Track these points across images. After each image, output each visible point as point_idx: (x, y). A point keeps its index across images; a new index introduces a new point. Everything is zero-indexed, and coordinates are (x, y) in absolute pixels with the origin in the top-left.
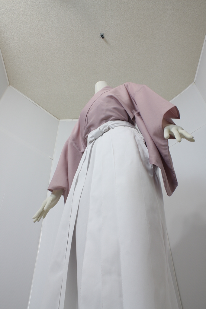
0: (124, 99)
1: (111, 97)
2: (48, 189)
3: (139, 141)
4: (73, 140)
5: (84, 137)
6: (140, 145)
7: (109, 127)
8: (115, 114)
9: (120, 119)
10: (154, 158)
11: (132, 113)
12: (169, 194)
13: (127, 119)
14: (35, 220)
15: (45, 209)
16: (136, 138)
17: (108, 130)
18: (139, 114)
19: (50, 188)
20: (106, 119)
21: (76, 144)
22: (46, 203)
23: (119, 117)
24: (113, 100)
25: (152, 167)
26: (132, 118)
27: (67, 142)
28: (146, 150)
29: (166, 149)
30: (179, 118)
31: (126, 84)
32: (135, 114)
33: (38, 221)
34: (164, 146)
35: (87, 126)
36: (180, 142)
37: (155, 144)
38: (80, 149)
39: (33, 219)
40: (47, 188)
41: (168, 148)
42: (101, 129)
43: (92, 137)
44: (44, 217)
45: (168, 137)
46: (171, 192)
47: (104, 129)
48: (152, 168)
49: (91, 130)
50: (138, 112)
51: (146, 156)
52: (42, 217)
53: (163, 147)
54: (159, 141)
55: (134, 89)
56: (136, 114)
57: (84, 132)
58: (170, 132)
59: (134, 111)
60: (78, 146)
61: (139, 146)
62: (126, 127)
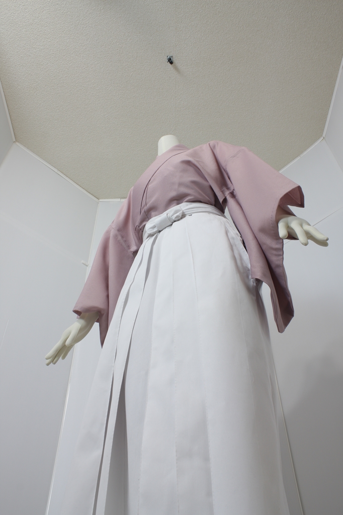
0: (209, 167)
1: (188, 163)
2: (75, 309)
3: (233, 238)
4: (119, 230)
5: (139, 227)
6: (236, 246)
7: (183, 213)
8: (193, 192)
9: (202, 201)
10: (258, 270)
11: (223, 192)
12: (281, 330)
13: (213, 200)
14: (48, 361)
15: (67, 343)
16: (228, 234)
17: (181, 218)
18: (233, 195)
19: (77, 309)
20: (178, 199)
21: (122, 237)
22: (70, 333)
23: (200, 198)
24: (191, 169)
25: (253, 283)
26: (221, 200)
27: (108, 232)
28: (245, 256)
29: (280, 255)
30: (302, 205)
31: (212, 143)
32: (227, 193)
33: (54, 364)
34: (276, 249)
35: (146, 208)
36: (306, 245)
37: (260, 246)
38: (129, 247)
39: (47, 359)
40: (72, 309)
41: (282, 254)
42: (170, 215)
43: (154, 227)
44: (64, 358)
45: (285, 236)
46: (283, 326)
47: (175, 215)
48: (255, 284)
49: (151, 214)
50: (231, 191)
51: (244, 265)
52: (61, 358)
53: (274, 252)
54: (268, 242)
55: (226, 153)
56: (229, 194)
57: (139, 218)
58: (288, 228)
59: (225, 188)
60: (125, 241)
61: (234, 247)
62: (211, 215)
